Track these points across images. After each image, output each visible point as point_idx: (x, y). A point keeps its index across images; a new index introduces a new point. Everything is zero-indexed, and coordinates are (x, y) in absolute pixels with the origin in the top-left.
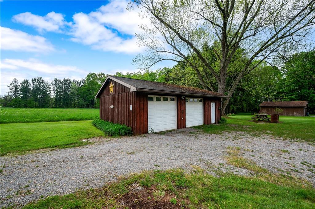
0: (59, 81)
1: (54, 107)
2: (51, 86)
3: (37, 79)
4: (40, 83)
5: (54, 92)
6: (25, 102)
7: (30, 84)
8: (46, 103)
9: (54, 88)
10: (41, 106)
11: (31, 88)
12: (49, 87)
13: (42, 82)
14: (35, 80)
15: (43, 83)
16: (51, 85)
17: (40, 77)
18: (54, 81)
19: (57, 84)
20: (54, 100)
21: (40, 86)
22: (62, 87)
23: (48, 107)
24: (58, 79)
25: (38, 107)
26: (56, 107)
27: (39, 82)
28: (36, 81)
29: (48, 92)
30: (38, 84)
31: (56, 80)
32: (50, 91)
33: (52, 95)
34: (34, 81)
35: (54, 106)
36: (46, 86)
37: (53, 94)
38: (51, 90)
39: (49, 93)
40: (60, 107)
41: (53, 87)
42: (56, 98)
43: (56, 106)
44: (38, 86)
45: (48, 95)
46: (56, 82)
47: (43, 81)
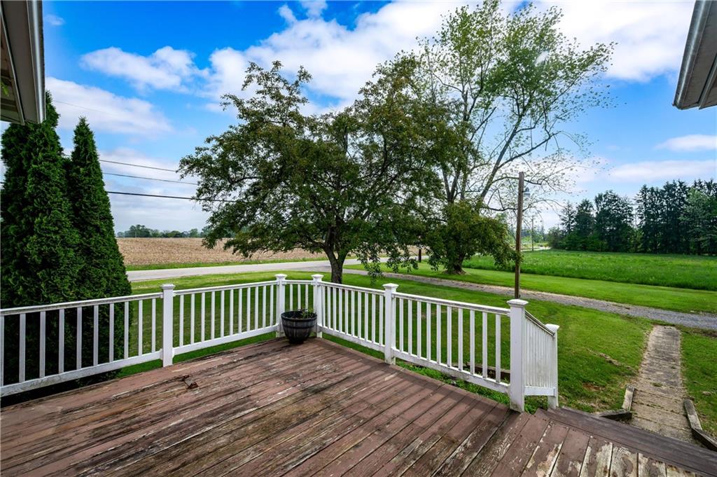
0: (652, 190)
1: (640, 252)
2: (632, 204)
3: (604, 196)
4: (610, 202)
5: (641, 218)
6: (583, 240)
7: (591, 206)
8: (623, 243)
9: (640, 209)
10: (612, 249)
11: (594, 213)
12: (629, 208)
13: (614, 199)
14: (600, 197)
15: (615, 201)
16: (634, 202)
17: (609, 190)
18: (641, 194)
19: (647, 197)
20: (641, 236)
21: (610, 209)
22: (662, 205)
23: (627, 251)
24: (649, 187)
25: (607, 251)
26: (644, 252)
27: (607, 200)
28: (601, 199)
29: (626, 218)
30: (607, 205)
31: (645, 190)
32: (631, 215)
33: (636, 222)
34: (598, 200)
35: (642, 248)
36: (622, 207)
37: (638, 223)
38: (634, 212)
39: (628, 220)
40: (655, 251)
41: (637, 207)
42: (645, 229)
43: (646, 248)
44: (607, 208)
45: (626, 225)
46: (645, 195)
47: (615, 197)
